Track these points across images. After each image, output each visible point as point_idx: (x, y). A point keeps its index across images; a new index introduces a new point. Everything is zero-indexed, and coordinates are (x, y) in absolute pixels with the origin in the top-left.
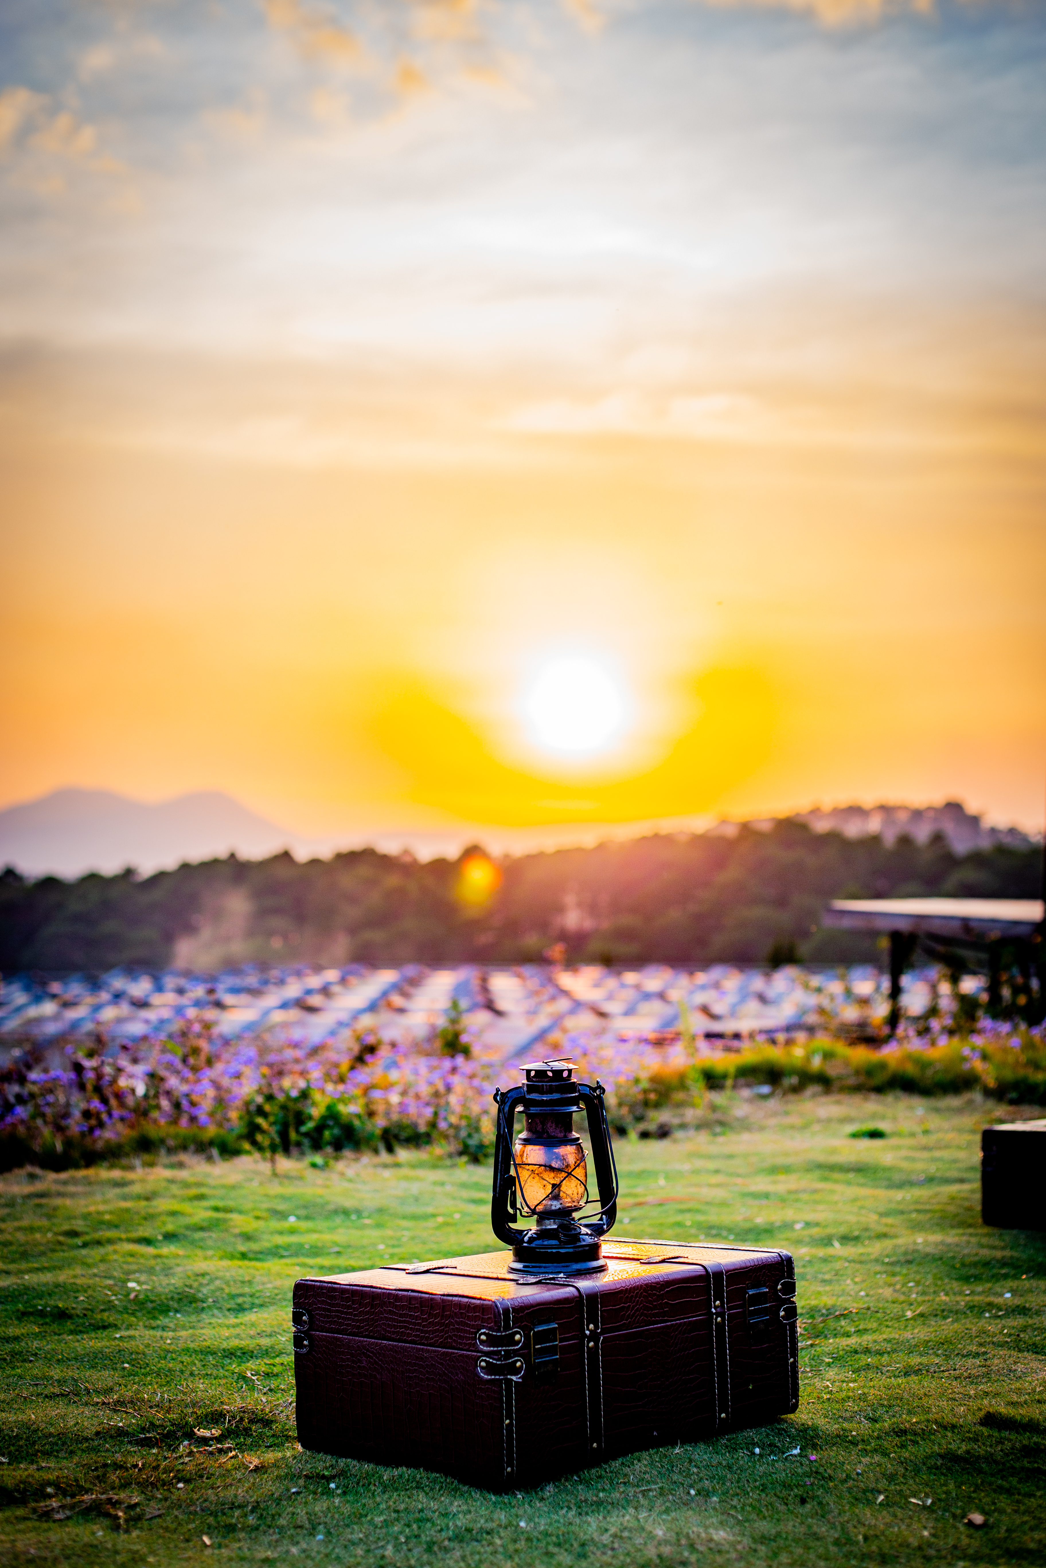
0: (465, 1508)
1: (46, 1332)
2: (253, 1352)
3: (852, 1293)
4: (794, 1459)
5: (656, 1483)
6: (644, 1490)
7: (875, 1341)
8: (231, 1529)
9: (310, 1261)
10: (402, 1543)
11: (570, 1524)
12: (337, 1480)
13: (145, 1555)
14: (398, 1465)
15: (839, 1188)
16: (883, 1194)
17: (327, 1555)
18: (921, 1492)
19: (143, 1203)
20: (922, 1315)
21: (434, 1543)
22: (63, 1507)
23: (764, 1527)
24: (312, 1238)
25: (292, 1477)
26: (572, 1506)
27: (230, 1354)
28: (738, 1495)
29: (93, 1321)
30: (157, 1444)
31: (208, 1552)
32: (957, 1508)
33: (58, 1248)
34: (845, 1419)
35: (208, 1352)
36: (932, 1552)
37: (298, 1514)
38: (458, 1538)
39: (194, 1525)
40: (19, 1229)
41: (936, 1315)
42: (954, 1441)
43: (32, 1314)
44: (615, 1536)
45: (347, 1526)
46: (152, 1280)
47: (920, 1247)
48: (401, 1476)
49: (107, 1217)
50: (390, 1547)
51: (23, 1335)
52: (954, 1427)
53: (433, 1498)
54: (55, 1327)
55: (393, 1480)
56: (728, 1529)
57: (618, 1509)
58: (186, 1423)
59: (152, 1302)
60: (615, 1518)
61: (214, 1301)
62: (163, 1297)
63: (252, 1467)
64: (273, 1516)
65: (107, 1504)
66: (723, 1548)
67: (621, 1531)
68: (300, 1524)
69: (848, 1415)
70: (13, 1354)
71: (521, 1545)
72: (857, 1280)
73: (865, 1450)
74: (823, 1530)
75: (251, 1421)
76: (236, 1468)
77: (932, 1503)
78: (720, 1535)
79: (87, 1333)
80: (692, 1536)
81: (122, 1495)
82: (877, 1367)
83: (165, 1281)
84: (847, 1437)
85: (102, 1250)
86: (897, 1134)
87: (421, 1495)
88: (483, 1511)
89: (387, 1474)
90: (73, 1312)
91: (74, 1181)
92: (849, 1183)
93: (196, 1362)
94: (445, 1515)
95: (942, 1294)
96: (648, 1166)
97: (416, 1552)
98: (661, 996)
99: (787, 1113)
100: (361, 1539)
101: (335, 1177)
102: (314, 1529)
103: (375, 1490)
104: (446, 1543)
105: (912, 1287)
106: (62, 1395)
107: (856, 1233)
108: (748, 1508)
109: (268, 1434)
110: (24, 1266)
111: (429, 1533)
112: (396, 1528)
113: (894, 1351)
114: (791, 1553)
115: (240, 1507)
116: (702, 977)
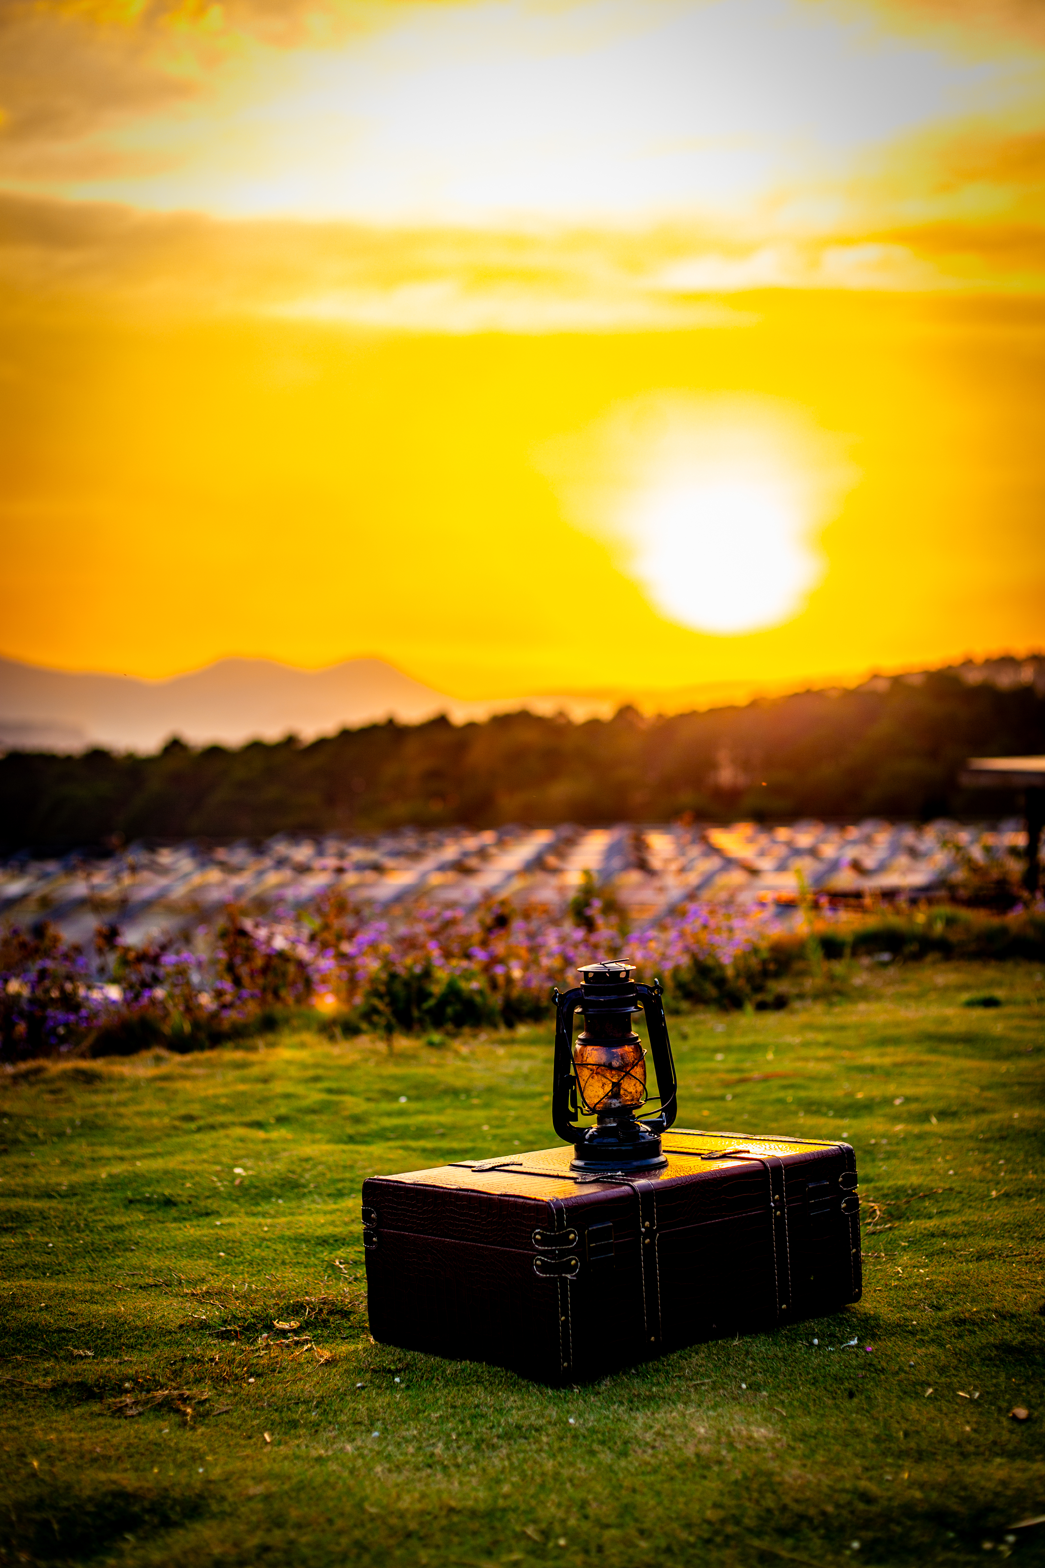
0: (519, 1403)
1: (150, 1220)
2: (344, 1239)
3: (941, 1172)
4: (852, 1350)
5: (710, 1377)
6: (698, 1384)
7: (953, 1224)
8: (294, 1424)
9: (413, 1144)
10: (452, 1441)
11: (619, 1420)
12: (403, 1374)
13: (205, 1454)
14: (462, 1359)
15: (944, 1060)
16: (986, 1065)
17: (378, 1453)
18: (970, 1385)
19: (260, 1086)
20: (1007, 1195)
21: (483, 1441)
22: (136, 1403)
23: (808, 1423)
24: (420, 1119)
25: (359, 1371)
26: (625, 1401)
27: (323, 1242)
28: (788, 1388)
29: (196, 1208)
30: (236, 1337)
31: (267, 1449)
32: (1004, 1401)
33: (173, 1132)
34: (909, 1307)
35: (300, 1239)
36: (971, 1448)
37: (359, 1410)
38: (507, 1436)
39: (258, 1421)
40: (139, 1114)
41: (1021, 1195)
42: (1011, 1331)
43: (139, 1201)
44: (658, 1434)
45: (404, 1422)
46: (258, 1166)
47: (1016, 1123)
48: (463, 1370)
49: (223, 1101)
50: (440, 1445)
51: (127, 1223)
52: (1013, 1316)
53: (492, 1393)
54: (160, 1215)
55: (455, 1374)
56: (770, 1426)
57: (669, 1404)
58: (267, 1315)
59: (256, 1187)
60: (663, 1414)
61: (316, 1187)
62: (267, 1184)
63: (322, 1360)
64: (335, 1411)
65: (179, 1400)
66: (762, 1446)
67: (665, 1429)
68: (359, 1420)
69: (913, 1302)
70: (117, 1243)
71: (567, 1443)
72: (948, 1158)
73: (923, 1340)
74: (865, 1425)
75: (331, 1313)
76: (308, 1362)
77: (979, 1397)
78: (760, 1433)
79: (190, 1220)
80: (733, 1433)
81: (195, 1390)
82: (951, 1252)
83: (270, 1166)
84: (907, 1326)
85: (214, 1134)
86: (1011, 1002)
87: (480, 1389)
88: (537, 1408)
89: (451, 1367)
90: (179, 1199)
91: (197, 1064)
92: (956, 1055)
93: (289, 1250)
94: (500, 1411)
95: (1030, 1172)
96: (760, 1039)
97: (464, 1450)
98: (813, 852)
99: (904, 981)
100: (415, 1436)
101: (450, 1056)
102: (372, 1424)
103: (437, 1385)
104: (495, 1440)
105: (1001, 1165)
106: (156, 1285)
107: (954, 1108)
108: (795, 1403)
109: (346, 1325)
110: (139, 1151)
111: (482, 1429)
112: (450, 1425)
113: (971, 1234)
114: (829, 1450)
115: (304, 1402)
116: (854, 832)
